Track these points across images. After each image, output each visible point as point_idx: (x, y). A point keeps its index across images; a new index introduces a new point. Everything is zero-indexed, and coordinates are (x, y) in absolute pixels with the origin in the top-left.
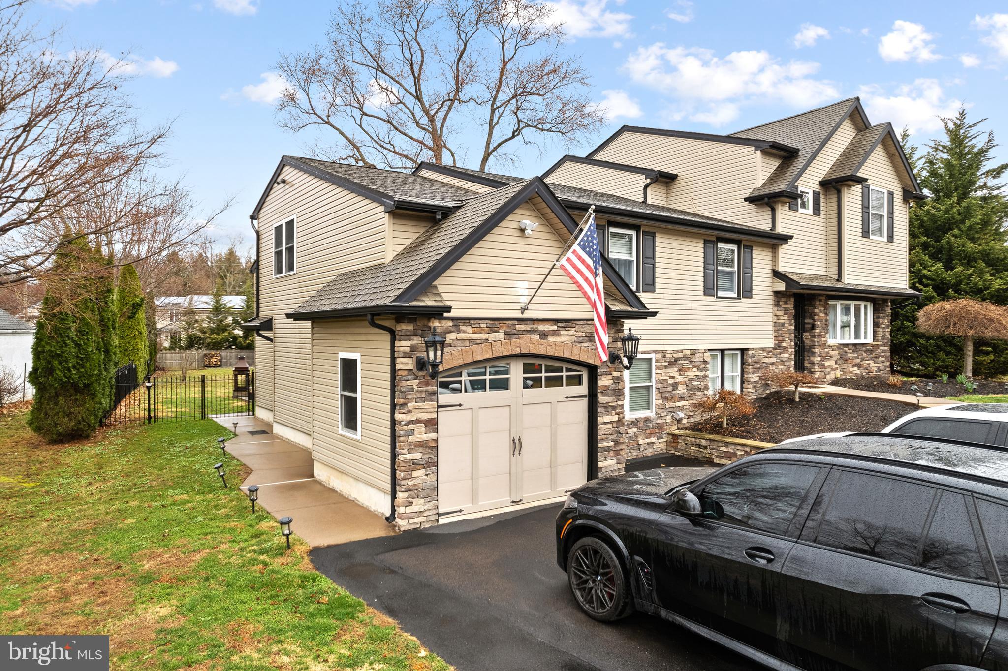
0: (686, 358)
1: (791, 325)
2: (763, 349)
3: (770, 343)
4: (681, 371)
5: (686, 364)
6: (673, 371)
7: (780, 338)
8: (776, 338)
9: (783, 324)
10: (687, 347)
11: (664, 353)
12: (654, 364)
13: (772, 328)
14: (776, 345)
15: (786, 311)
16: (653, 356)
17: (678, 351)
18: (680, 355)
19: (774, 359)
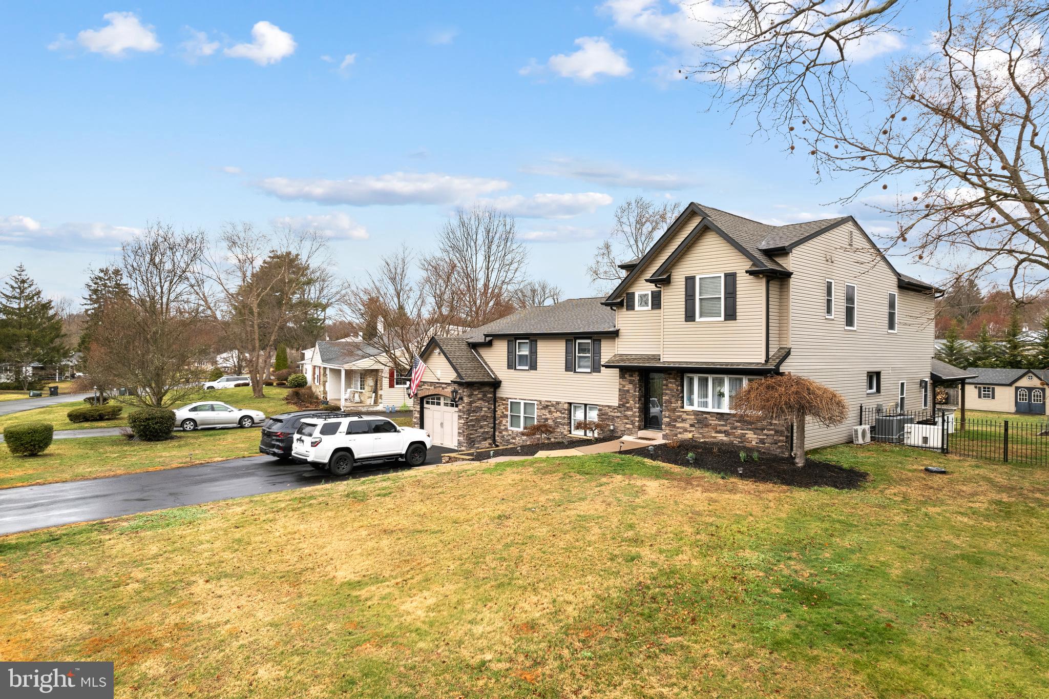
0: (553, 405)
1: (635, 392)
2: (609, 407)
3: (615, 403)
4: (550, 412)
5: (553, 409)
6: (546, 412)
7: (624, 400)
8: (620, 400)
9: (628, 391)
10: (554, 399)
11: (540, 402)
12: (536, 406)
13: (618, 393)
14: (619, 404)
15: (631, 382)
16: (536, 402)
17: (548, 401)
18: (549, 404)
19: (619, 414)
